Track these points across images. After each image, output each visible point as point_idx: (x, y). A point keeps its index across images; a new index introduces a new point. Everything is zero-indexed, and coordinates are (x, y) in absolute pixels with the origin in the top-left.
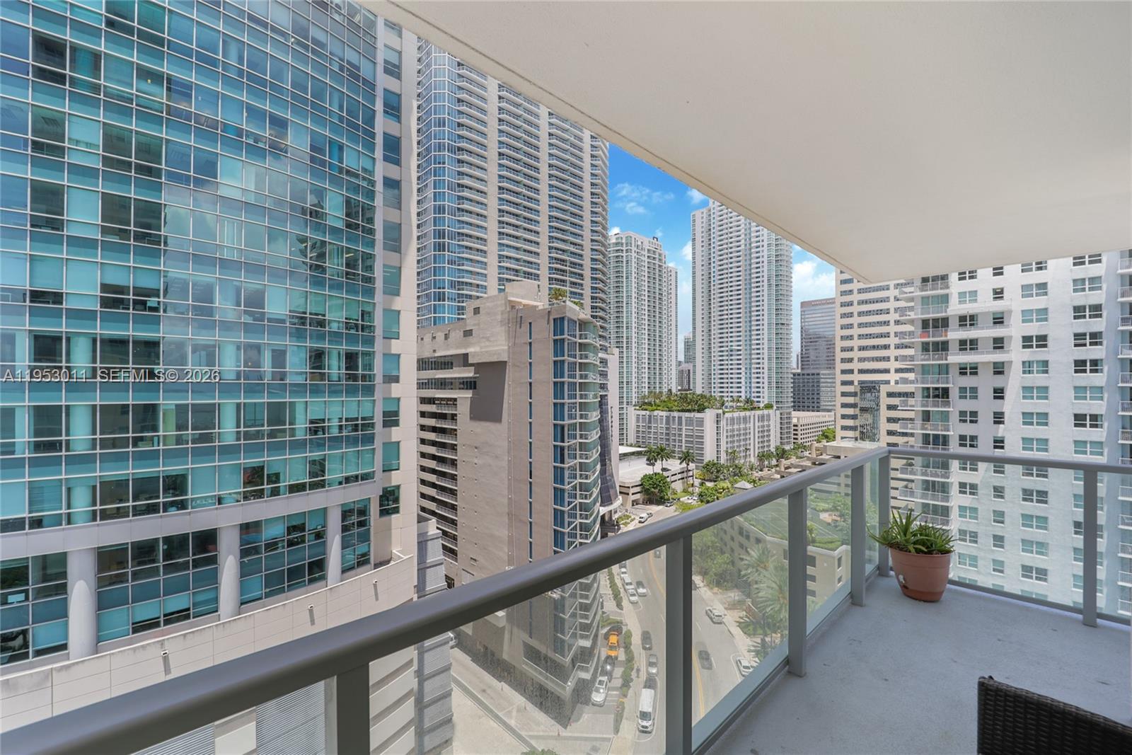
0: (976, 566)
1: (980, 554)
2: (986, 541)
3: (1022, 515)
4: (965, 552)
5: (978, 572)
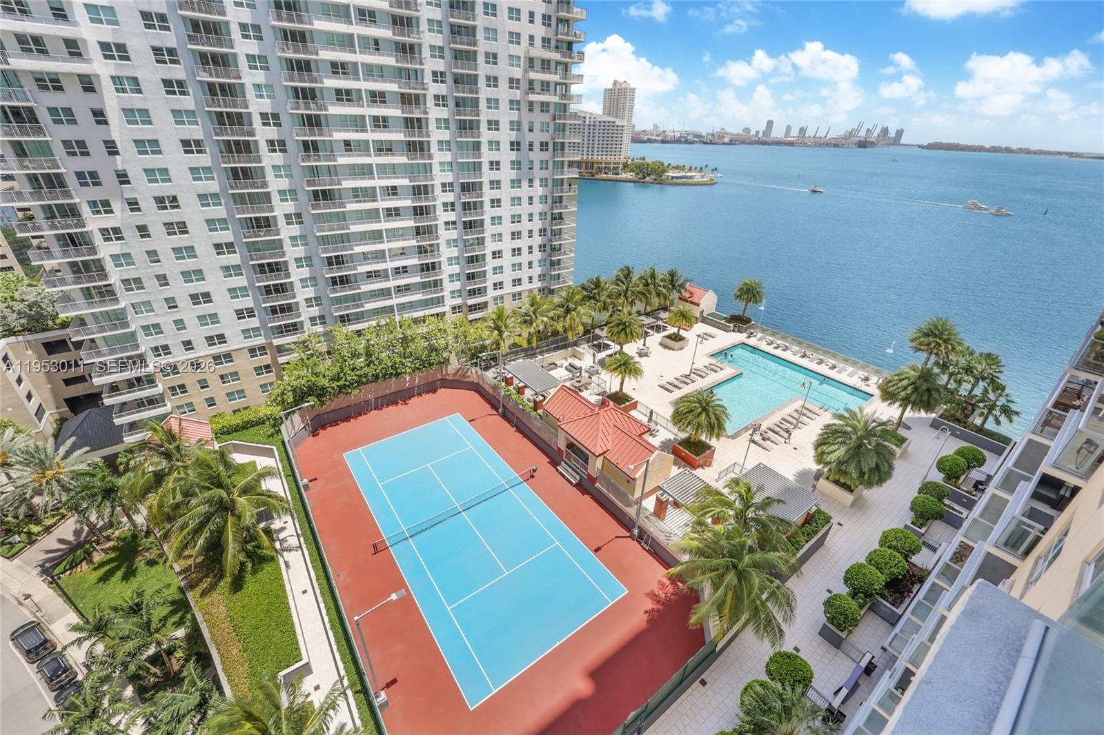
0: (152, 310)
1: (151, 298)
2: (151, 284)
3: (173, 249)
4: (136, 301)
5: (157, 315)
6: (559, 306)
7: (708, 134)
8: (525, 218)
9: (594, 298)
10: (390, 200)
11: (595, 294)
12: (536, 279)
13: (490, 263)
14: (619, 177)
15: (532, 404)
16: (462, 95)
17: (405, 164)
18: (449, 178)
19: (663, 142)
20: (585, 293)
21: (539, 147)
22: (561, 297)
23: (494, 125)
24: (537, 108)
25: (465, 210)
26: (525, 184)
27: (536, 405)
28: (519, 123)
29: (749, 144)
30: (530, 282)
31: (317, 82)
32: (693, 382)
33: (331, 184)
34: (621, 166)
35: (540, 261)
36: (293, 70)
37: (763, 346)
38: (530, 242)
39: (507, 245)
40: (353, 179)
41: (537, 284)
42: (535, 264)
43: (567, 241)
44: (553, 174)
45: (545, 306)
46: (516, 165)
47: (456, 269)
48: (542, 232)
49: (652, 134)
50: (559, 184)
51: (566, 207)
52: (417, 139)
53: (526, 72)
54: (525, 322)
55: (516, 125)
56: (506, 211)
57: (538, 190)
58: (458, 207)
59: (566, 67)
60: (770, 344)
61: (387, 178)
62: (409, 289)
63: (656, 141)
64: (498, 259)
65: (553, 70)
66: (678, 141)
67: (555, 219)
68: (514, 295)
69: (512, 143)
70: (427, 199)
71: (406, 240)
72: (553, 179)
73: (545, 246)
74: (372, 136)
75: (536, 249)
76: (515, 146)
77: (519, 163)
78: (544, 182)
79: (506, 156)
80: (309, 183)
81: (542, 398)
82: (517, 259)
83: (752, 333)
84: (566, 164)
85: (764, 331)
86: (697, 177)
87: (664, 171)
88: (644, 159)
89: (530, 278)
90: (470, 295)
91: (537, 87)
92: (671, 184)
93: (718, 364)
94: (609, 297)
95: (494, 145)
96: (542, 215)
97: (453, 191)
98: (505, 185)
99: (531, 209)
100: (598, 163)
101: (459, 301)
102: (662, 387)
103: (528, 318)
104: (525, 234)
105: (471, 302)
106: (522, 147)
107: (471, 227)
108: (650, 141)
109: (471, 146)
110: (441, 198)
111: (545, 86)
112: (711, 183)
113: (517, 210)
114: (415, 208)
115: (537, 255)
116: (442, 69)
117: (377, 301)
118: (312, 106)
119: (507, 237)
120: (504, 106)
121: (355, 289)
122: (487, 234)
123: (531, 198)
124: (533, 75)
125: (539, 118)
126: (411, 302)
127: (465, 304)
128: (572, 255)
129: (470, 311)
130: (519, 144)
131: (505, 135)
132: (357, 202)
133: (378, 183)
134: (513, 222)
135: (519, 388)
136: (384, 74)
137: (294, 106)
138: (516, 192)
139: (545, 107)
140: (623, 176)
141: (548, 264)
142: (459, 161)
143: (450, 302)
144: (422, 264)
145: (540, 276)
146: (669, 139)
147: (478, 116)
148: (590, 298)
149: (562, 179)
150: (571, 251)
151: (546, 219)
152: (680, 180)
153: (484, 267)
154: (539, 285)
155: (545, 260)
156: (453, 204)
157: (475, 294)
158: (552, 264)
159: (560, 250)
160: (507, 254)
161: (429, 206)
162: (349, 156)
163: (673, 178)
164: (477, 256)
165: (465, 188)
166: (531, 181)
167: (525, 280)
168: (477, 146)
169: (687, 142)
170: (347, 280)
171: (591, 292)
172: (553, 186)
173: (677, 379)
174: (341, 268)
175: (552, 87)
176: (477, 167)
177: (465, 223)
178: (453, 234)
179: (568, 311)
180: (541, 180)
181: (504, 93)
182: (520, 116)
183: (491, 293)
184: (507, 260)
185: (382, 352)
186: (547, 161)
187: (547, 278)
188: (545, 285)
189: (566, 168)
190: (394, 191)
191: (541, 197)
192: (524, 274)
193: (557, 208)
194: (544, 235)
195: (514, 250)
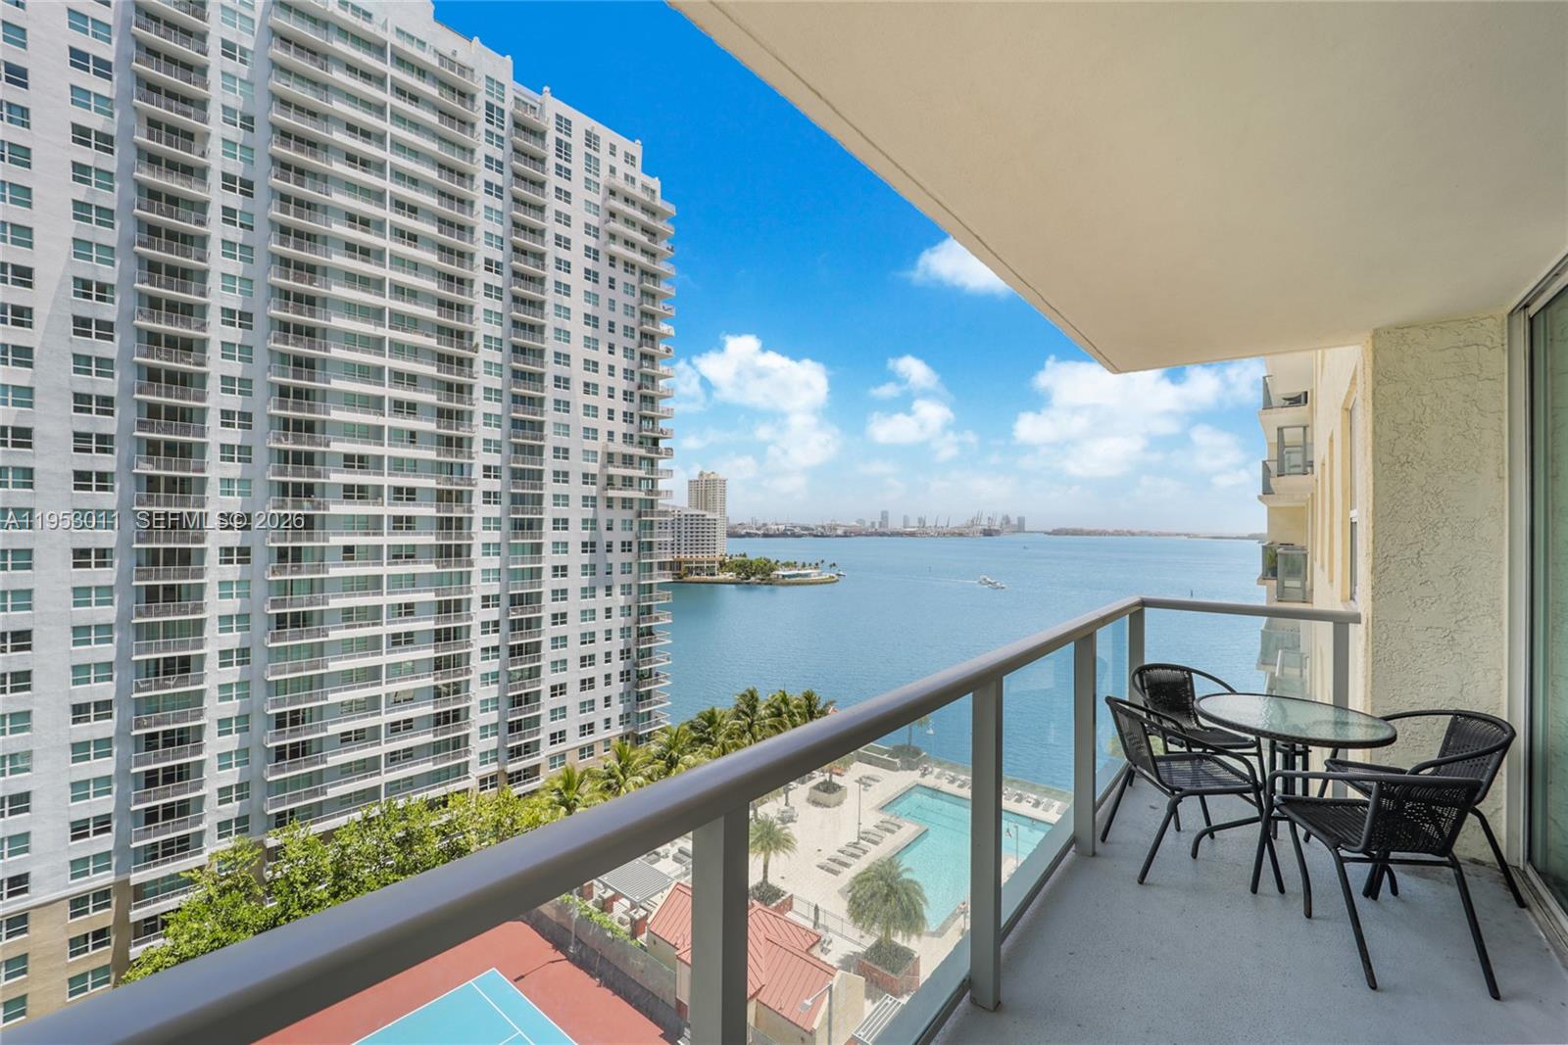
6: (659, 758)
7: (817, 527)
8: (600, 636)
9: (708, 740)
10: (401, 622)
11: (709, 734)
12: (615, 721)
13: (547, 703)
14: (715, 578)
15: (627, 928)
16: (520, 491)
17: (431, 574)
18: (494, 588)
19: (765, 535)
20: (694, 735)
21: (620, 548)
22: (660, 744)
23: (561, 524)
24: (617, 506)
25: (514, 630)
26: (601, 593)
27: (637, 927)
28: (594, 521)
29: (866, 535)
30: (607, 728)
31: (320, 477)
32: (865, 852)
33: (311, 604)
34: (717, 565)
35: (622, 695)
36: (286, 462)
37: (945, 785)
38: (607, 668)
39: (573, 675)
40: (347, 596)
41: (618, 730)
42: (615, 701)
43: (660, 663)
44: (639, 578)
45: (638, 760)
46: (590, 569)
47: (493, 717)
48: (625, 653)
49: (751, 528)
50: (647, 590)
51: (657, 619)
52: (453, 542)
53: (604, 466)
54: (609, 787)
55: (591, 524)
56: (573, 629)
57: (619, 599)
58: (504, 627)
59: (652, 462)
60: (952, 781)
61: (401, 593)
62: (411, 755)
63: (756, 535)
64: (559, 697)
65: (636, 465)
66: (783, 535)
67: (642, 635)
68: (582, 750)
69: (584, 544)
70: (458, 618)
71: (417, 678)
72: (639, 585)
73: (628, 673)
74: (387, 539)
75: (616, 678)
76: (589, 547)
77: (593, 567)
78: (626, 589)
79: (576, 559)
80: (275, 604)
81: (643, 913)
82: (588, 695)
83: (926, 769)
84: (655, 567)
85: (939, 764)
86: (814, 574)
87: (772, 569)
88: (745, 556)
89: (608, 721)
90: (512, 757)
91: (618, 482)
92: (782, 584)
93: (893, 820)
94: (729, 736)
95: (561, 547)
96: (625, 631)
97: (498, 605)
98: (574, 595)
99: (609, 624)
100: (686, 562)
101: (492, 768)
102: (822, 868)
103: (613, 781)
104: (600, 658)
105: (512, 768)
106: (597, 549)
107: (520, 654)
108: (749, 535)
109: (528, 549)
110: (479, 615)
111: (628, 482)
112: (831, 582)
113: (590, 626)
114: (438, 632)
115: (618, 687)
116: (498, 464)
117: (353, 780)
118: (305, 504)
119: (574, 664)
120: (576, 502)
121: (316, 763)
122: (545, 664)
123: (608, 610)
124: (612, 470)
125: (619, 515)
126: (411, 778)
127: (503, 771)
128: (668, 683)
129: (510, 782)
130: (593, 544)
131: (576, 535)
132: (347, 627)
133: (385, 600)
134: (583, 643)
135: (604, 901)
136: (418, 468)
137: (276, 504)
138: (589, 603)
139: (627, 503)
140: (721, 577)
141: (633, 698)
142: (511, 567)
143: (477, 771)
144: (439, 714)
145: (621, 717)
146: (771, 533)
147: (541, 514)
148: (702, 741)
149: (651, 585)
150: (666, 677)
151: (630, 636)
152: (794, 579)
153: (538, 709)
154: (621, 730)
155: (629, 693)
156: (496, 623)
157: (519, 754)
158: (640, 698)
159: (650, 676)
160: (573, 688)
161: (460, 627)
162: (348, 566)
163: (784, 576)
164: (526, 694)
165: (516, 601)
166: (609, 588)
167: (599, 725)
168: (537, 549)
169: (794, 535)
170: (304, 749)
171: (702, 731)
172: (639, 594)
173: (842, 852)
174: (298, 730)
175: (636, 482)
176: (536, 573)
177: (512, 648)
178: (493, 665)
179: (672, 763)
180: (623, 586)
181: (576, 489)
182: (595, 512)
183: (547, 750)
184: (573, 698)
185: (364, 867)
186: (630, 564)
187: (633, 719)
188: (629, 730)
189: (656, 571)
190: (408, 609)
191: (622, 608)
192: (597, 717)
193: (644, 621)
194: (628, 658)
195: (583, 682)
